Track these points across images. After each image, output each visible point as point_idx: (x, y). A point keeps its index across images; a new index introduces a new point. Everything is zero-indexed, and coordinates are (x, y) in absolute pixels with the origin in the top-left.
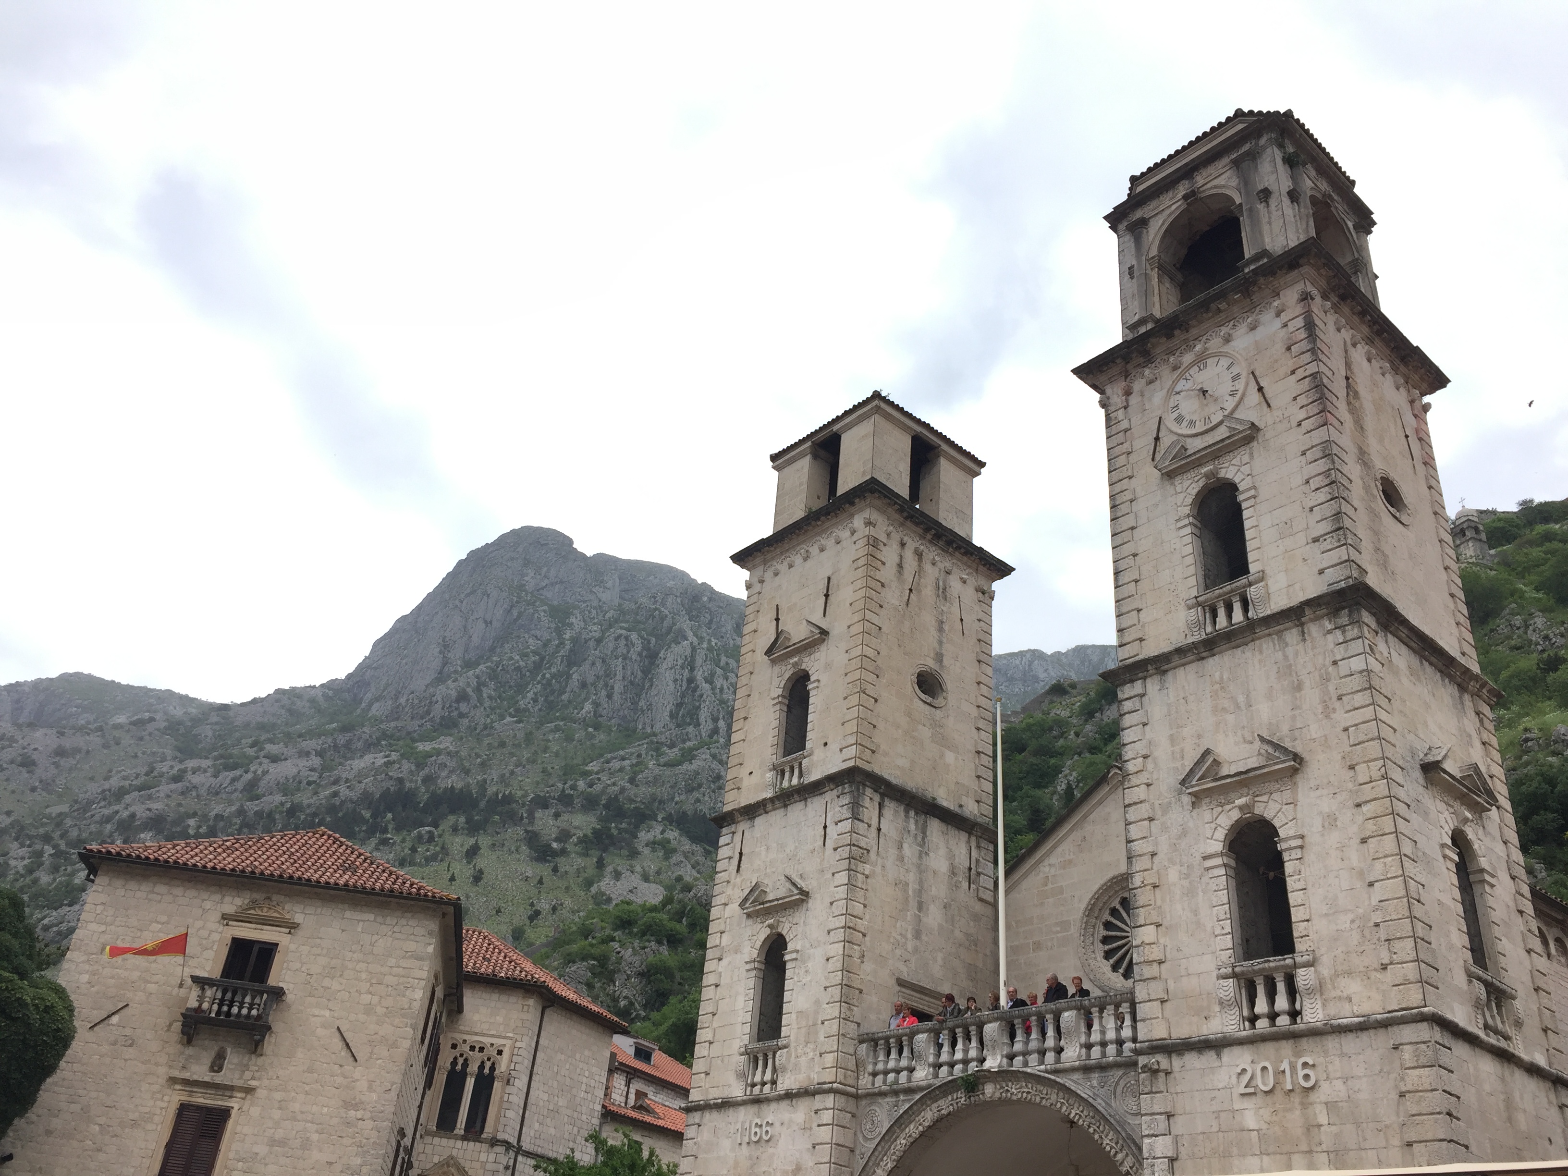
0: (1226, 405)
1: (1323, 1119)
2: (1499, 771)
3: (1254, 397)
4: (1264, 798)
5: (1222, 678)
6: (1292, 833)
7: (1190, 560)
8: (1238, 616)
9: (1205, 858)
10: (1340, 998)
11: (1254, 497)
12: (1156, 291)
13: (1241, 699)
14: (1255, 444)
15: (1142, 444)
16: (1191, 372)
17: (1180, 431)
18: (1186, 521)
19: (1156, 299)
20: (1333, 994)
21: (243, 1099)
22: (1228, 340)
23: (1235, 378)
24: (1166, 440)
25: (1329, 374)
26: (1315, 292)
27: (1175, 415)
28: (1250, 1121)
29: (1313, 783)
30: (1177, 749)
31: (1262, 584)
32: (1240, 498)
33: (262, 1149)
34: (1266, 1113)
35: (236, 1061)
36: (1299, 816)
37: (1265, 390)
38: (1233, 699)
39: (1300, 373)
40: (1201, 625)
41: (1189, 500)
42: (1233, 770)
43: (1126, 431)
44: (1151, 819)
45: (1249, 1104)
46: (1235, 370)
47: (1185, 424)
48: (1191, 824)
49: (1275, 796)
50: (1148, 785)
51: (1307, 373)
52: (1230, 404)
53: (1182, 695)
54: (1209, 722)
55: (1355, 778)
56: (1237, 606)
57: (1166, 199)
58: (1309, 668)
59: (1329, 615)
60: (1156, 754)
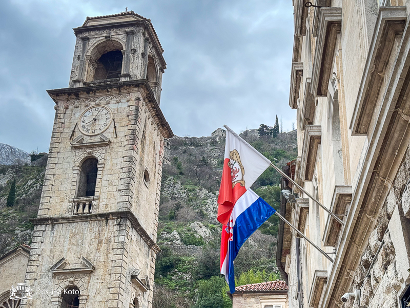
0: (102, 128)
2: (153, 277)
3: (112, 130)
4: (79, 280)
5: (75, 232)
6: (85, 294)
7: (75, 183)
8: (86, 210)
9: (52, 298)
11: (103, 167)
12: (86, 70)
13: (80, 241)
14: (108, 147)
15: (68, 131)
16: (92, 110)
17: (83, 132)
18: (77, 168)
19: (86, 73)
22: (108, 103)
23: (107, 119)
24: (77, 134)
25: (138, 130)
26: (142, 99)
27: (82, 124)
29: (96, 278)
30: (52, 254)
31: (98, 201)
32: (98, 166)
36: (89, 288)
37: (116, 128)
38: (77, 241)
39: (129, 127)
40: (72, 210)
41: (80, 160)
42: (71, 267)
43: (62, 123)
44: (35, 279)
46: (108, 116)
47: (85, 129)
48: (50, 284)
49: (82, 280)
50: (38, 266)
51: (132, 128)
52: (103, 128)
53: (59, 235)
54: (66, 247)
55: (110, 278)
56: (87, 206)
57: (98, 33)
58: (106, 235)
59: (117, 219)
60: (44, 255)
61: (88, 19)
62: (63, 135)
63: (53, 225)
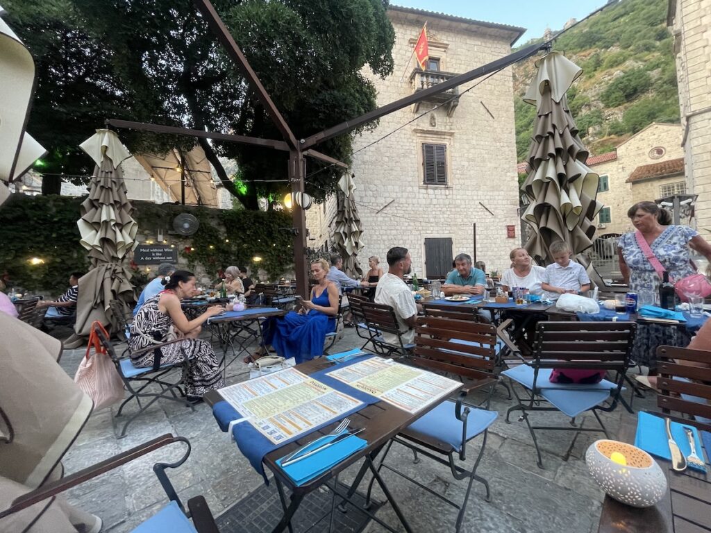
21: (450, 139)
33: (466, 164)
35: (440, 120)
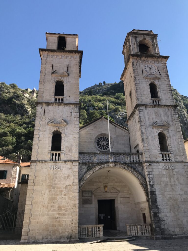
0: (154, 72)
1: (175, 174)
3: (159, 74)
4: (164, 130)
5: (156, 111)
6: (169, 135)
7: (149, 92)
8: (157, 103)
9: (155, 136)
10: (176, 159)
11: (160, 87)
13: (159, 115)
14: (159, 80)
15: (140, 72)
18: (148, 86)
20: (175, 158)
23: (155, 69)
24: (144, 73)
27: (145, 70)
28: (164, 173)
29: (171, 130)
30: (149, 119)
31: (161, 100)
32: (158, 87)
34: (167, 172)
36: (169, 133)
37: (160, 73)
40: (152, 103)
41: (149, 83)
42: (159, 125)
43: (137, 68)
44: (146, 128)
45: (164, 171)
47: (147, 72)
48: (152, 131)
49: (166, 130)
50: (145, 123)
53: (149, 112)
54: (154, 117)
55: (177, 130)
56: (157, 102)
57: (139, 36)
58: (169, 114)
59: (173, 108)
60: (145, 119)
61: (134, 30)
62: (138, 73)
63: (146, 108)
